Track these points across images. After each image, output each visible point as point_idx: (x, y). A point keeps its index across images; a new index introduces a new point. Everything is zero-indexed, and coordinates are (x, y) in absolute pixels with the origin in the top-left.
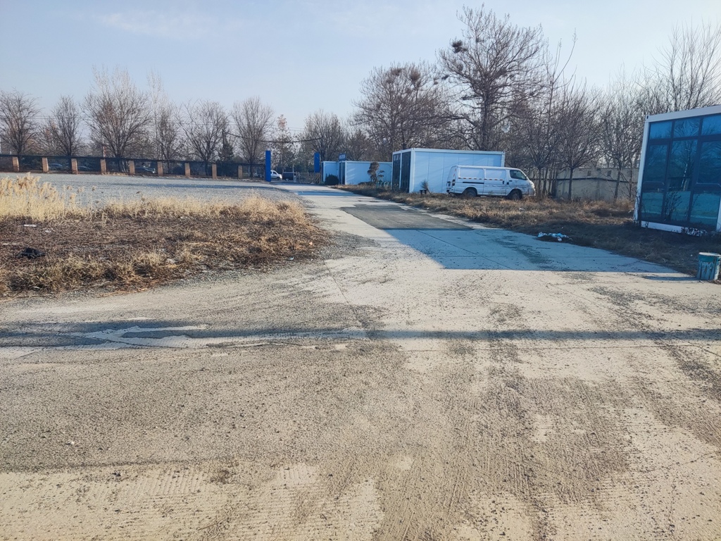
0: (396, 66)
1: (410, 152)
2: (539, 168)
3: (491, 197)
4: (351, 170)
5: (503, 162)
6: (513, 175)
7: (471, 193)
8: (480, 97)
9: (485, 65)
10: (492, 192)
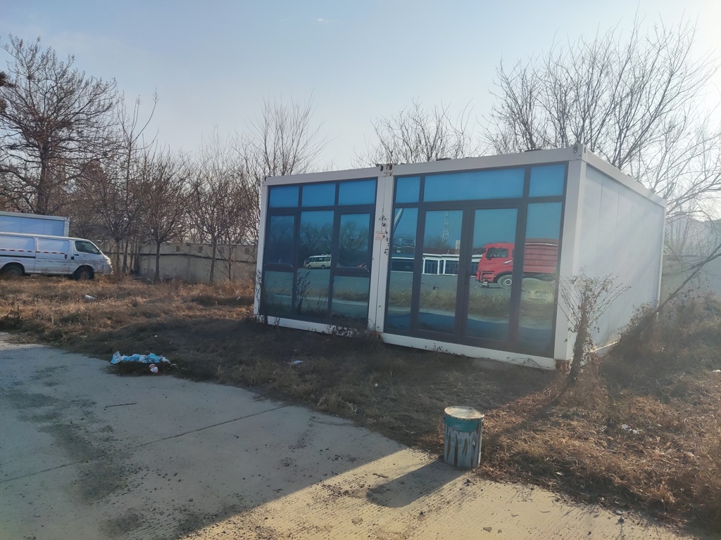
2: (117, 240)
8: (35, 148)
9: (42, 111)
10: (46, 269)
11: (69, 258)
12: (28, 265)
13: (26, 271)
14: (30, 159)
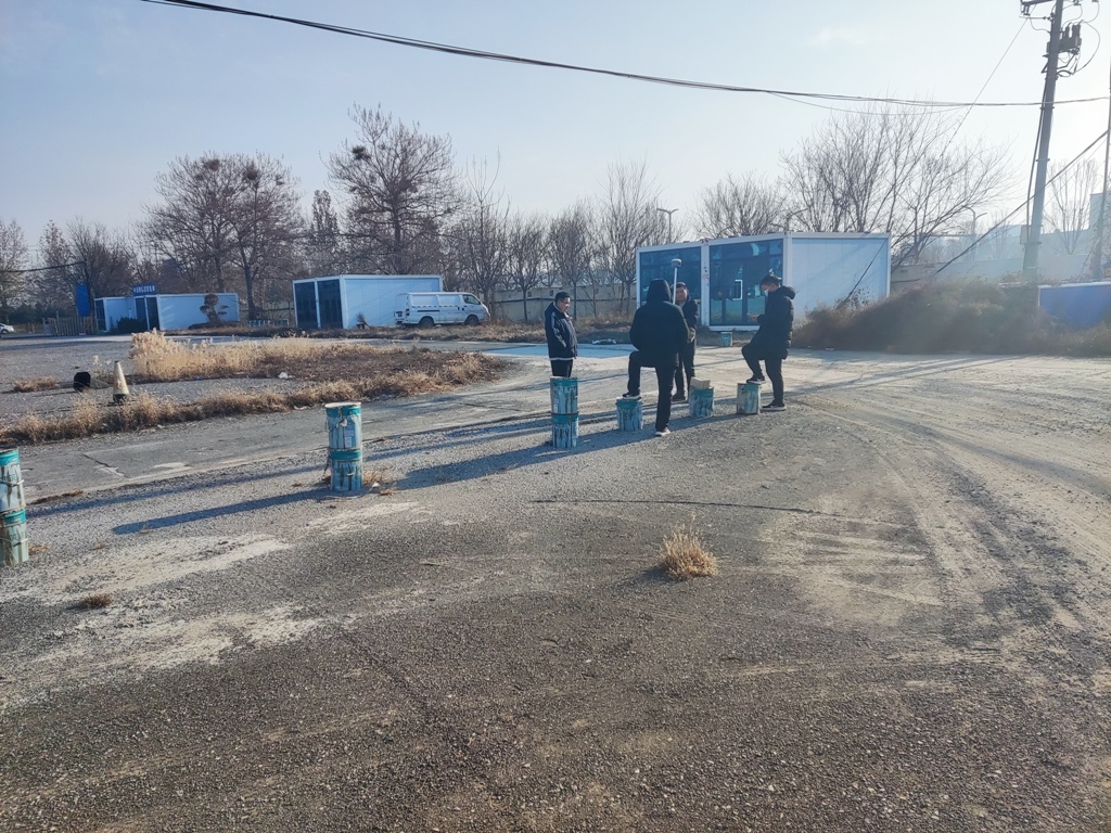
0: (211, 157)
1: (338, 280)
3: (447, 325)
4: (168, 308)
5: (441, 286)
6: (467, 300)
7: (427, 322)
11: (461, 309)
12: (435, 316)
13: (435, 322)
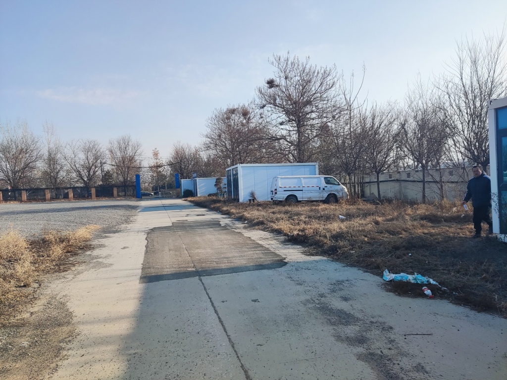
1: (237, 168)
2: (349, 174)
3: (310, 202)
4: (202, 185)
5: (317, 171)
6: (328, 182)
7: (292, 199)
8: (293, 122)
9: (295, 97)
10: (310, 198)
11: (322, 189)
12: (299, 196)
13: (299, 200)
14: (291, 129)
